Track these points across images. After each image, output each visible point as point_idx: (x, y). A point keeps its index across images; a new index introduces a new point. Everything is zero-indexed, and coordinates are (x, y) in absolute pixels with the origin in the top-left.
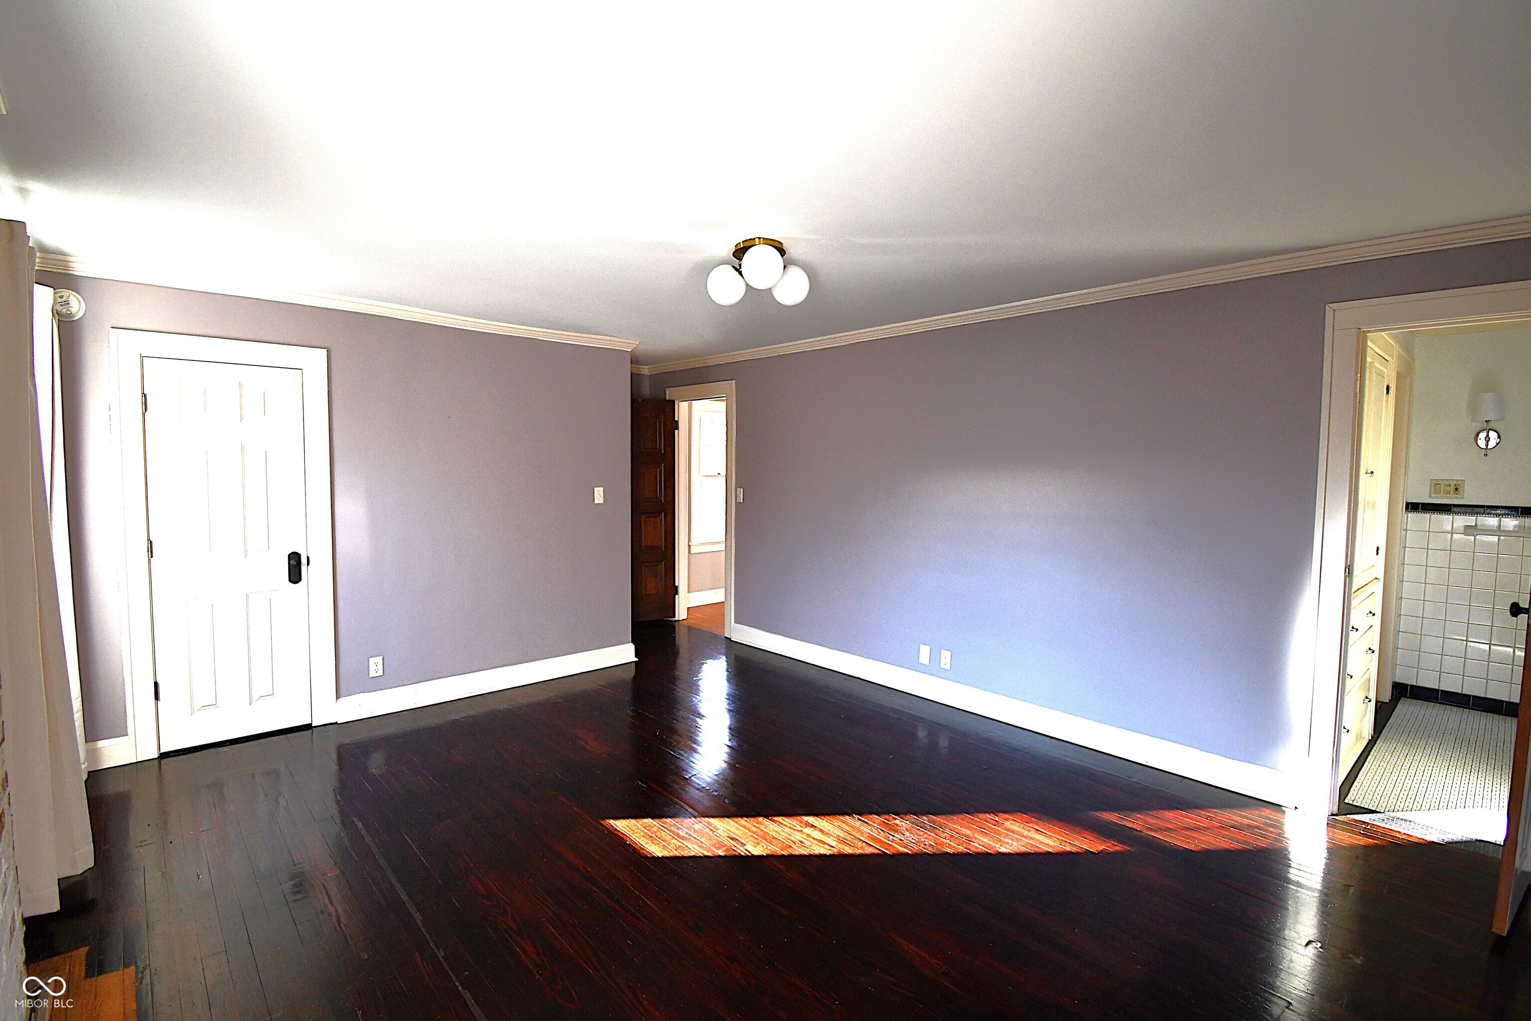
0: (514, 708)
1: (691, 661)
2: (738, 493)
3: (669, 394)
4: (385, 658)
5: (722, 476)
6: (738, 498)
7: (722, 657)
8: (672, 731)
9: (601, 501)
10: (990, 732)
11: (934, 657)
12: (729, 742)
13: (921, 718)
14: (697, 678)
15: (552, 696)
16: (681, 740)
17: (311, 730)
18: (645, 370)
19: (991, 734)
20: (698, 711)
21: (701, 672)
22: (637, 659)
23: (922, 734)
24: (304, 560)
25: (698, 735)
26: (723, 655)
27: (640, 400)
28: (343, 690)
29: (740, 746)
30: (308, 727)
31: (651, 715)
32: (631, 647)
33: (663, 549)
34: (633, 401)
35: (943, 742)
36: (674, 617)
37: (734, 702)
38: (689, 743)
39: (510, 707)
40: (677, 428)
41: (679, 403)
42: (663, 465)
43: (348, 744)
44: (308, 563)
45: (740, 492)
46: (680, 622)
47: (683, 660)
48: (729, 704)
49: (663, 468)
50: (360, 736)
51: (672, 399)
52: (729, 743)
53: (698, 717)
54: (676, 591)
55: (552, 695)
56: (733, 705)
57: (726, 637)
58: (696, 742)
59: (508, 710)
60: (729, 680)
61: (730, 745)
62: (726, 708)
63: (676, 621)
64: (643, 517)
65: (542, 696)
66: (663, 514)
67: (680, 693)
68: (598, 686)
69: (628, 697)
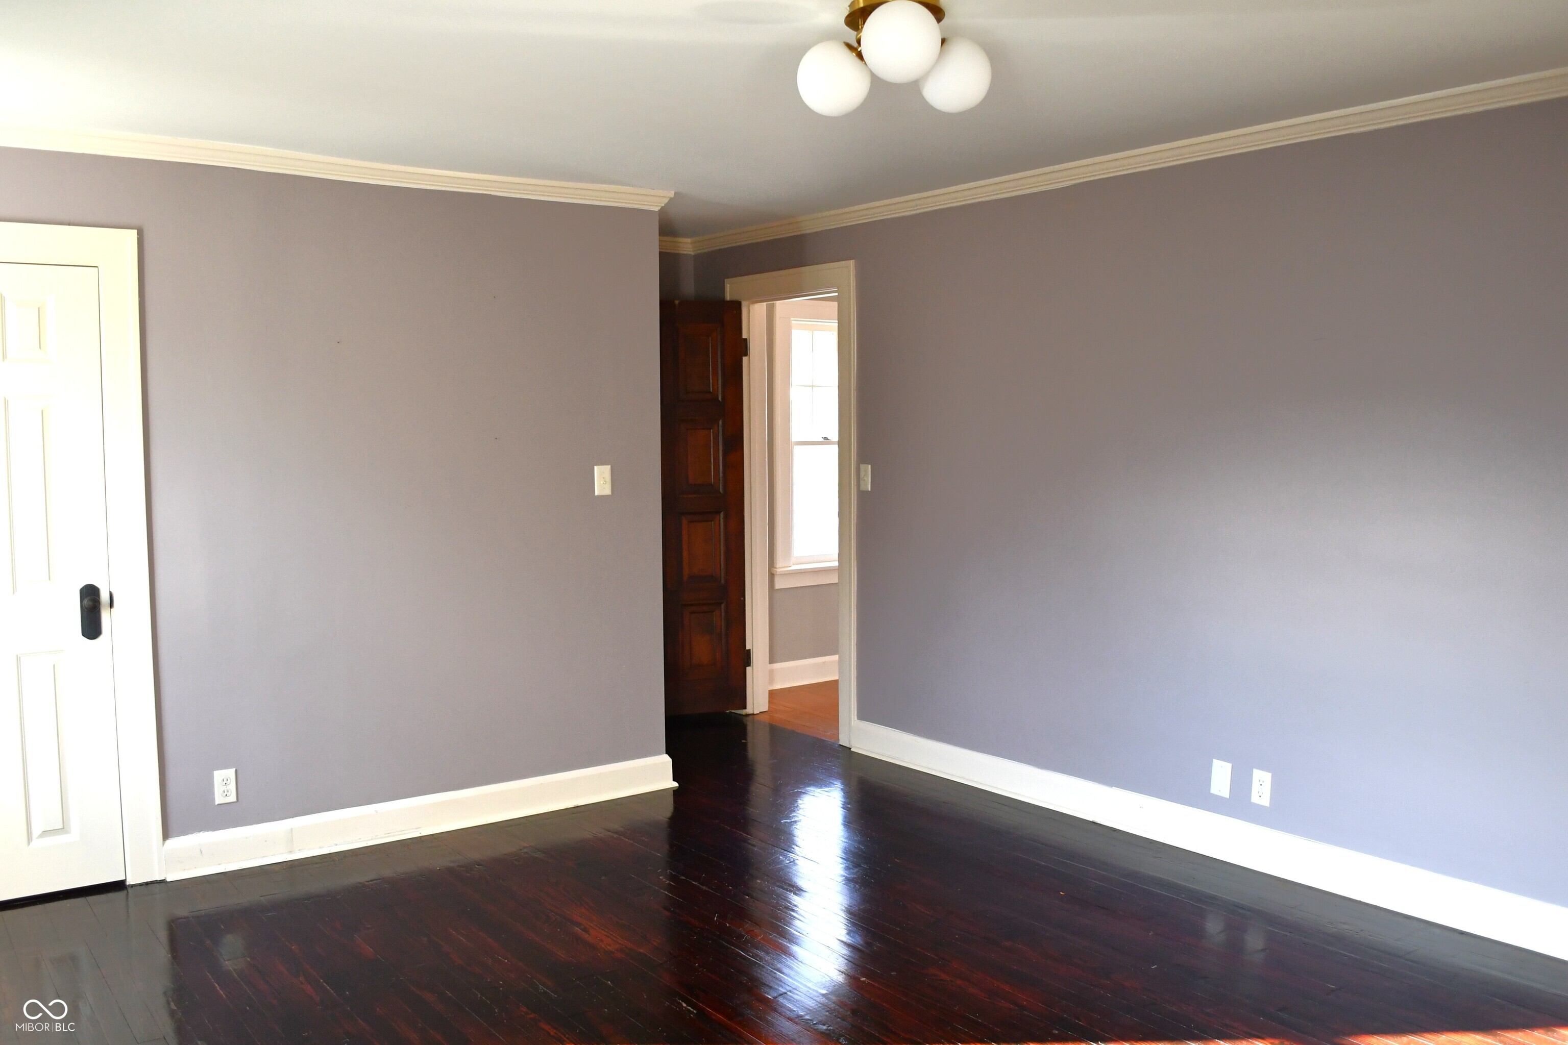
0: (459, 866)
1: (776, 790)
2: (862, 474)
3: (731, 290)
4: (239, 772)
5: (832, 443)
6: (862, 483)
7: (835, 783)
8: (742, 914)
9: (607, 491)
10: (1344, 924)
11: (1240, 783)
12: (848, 937)
13: (1213, 898)
14: (788, 821)
15: (525, 847)
16: (757, 931)
17: (125, 892)
18: (687, 246)
19: (1346, 927)
20: (791, 880)
21: (796, 809)
22: (676, 784)
23: (1214, 927)
24: (104, 597)
25: (789, 923)
26: (837, 778)
27: (677, 302)
28: (173, 823)
29: (868, 944)
30: (119, 886)
31: (703, 885)
32: (666, 760)
33: (723, 582)
34: (665, 305)
35: (1255, 941)
36: (745, 708)
37: (856, 865)
38: (773, 936)
39: (452, 865)
40: (746, 354)
41: (749, 306)
42: (720, 423)
43: (185, 918)
44: (111, 605)
45: (866, 471)
46: (755, 716)
47: (760, 789)
48: (847, 868)
49: (720, 429)
50: (206, 905)
51: (735, 298)
52: (845, 938)
53: (791, 891)
54: (746, 658)
55: (526, 845)
56: (856, 870)
57: (840, 745)
58: (784, 934)
59: (450, 871)
60: (848, 823)
61: (849, 941)
62: (844, 876)
63: (747, 715)
64: (685, 521)
65: (507, 848)
66: (722, 515)
67: (756, 843)
68: (609, 831)
69: (660, 851)
